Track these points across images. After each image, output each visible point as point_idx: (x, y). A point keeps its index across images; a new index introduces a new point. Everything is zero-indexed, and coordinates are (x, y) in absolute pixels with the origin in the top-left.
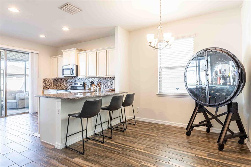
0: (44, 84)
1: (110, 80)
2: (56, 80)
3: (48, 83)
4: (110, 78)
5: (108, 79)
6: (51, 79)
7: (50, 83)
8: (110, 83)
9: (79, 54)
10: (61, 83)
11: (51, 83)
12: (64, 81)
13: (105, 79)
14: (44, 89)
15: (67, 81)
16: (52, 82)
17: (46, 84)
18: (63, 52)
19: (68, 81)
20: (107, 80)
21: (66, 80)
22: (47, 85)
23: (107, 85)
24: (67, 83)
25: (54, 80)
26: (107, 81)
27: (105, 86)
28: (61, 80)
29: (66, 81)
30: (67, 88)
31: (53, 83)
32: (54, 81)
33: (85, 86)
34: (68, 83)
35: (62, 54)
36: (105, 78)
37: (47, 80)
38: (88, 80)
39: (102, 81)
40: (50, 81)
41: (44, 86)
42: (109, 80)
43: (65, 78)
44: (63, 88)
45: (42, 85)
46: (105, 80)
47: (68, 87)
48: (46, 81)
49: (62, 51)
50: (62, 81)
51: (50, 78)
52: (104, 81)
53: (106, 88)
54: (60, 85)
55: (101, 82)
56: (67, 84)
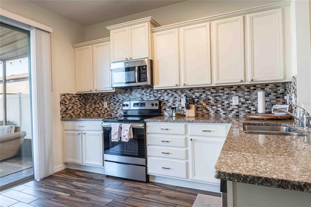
0: (63, 107)
1: (238, 92)
2: (85, 96)
3: (70, 105)
4: (236, 87)
5: (231, 91)
6: (76, 94)
7: (73, 103)
8: (238, 101)
9: (155, 32)
10: (95, 103)
11: (75, 103)
12: (105, 98)
13: (222, 91)
14: (63, 117)
15: (112, 98)
16: (77, 101)
17: (67, 106)
18: (109, 31)
19: (115, 97)
20: (227, 94)
21: (110, 96)
22: (69, 109)
23: (228, 106)
24: (112, 104)
25: (80, 97)
26: (227, 96)
27: (223, 107)
28: (95, 97)
29: (108, 99)
30: (112, 114)
31: (79, 104)
32: (80, 99)
33: (163, 108)
34: (115, 102)
35: (107, 34)
36: (222, 88)
37: (67, 96)
38: (170, 95)
39: (213, 95)
40: (73, 98)
41: (63, 110)
42: (234, 92)
43: (114, 91)
44: (101, 115)
45: (58, 108)
46: (221, 94)
47: (114, 111)
48: (67, 101)
49: (108, 28)
50: (99, 98)
51: (74, 93)
52: (219, 96)
53: (224, 112)
54: (94, 108)
55: (210, 97)
56: (110, 105)
